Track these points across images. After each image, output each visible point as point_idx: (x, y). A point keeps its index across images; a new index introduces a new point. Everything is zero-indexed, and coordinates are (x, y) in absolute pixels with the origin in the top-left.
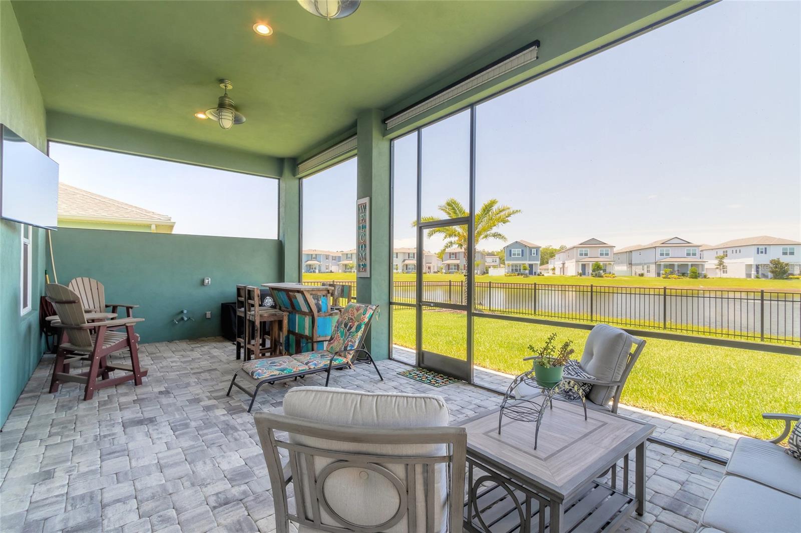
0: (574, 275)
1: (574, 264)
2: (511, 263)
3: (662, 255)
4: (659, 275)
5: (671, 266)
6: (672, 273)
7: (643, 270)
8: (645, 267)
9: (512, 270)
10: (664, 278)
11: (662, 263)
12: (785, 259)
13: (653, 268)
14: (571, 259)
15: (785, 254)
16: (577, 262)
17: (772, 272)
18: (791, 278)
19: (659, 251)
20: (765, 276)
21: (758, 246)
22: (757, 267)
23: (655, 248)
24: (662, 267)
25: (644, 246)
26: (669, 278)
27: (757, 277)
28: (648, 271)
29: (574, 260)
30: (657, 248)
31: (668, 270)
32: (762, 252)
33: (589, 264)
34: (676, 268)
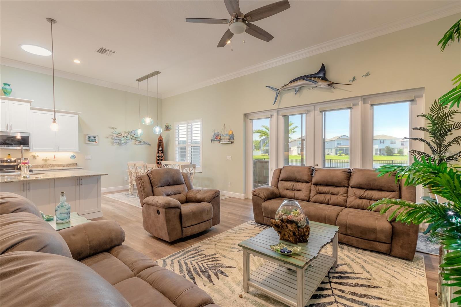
0: (296, 155)
1: (296, 149)
2: (265, 148)
3: (338, 144)
4: (336, 154)
5: (342, 150)
6: (343, 153)
7: (329, 151)
8: (330, 150)
9: (265, 152)
10: (339, 156)
11: (338, 148)
12: (392, 146)
13: (334, 150)
14: (294, 146)
15: (392, 143)
16: (298, 148)
17: (386, 152)
18: (394, 155)
19: (337, 142)
20: (383, 154)
21: (380, 140)
22: (380, 150)
23: (335, 140)
24: (338, 150)
25: (329, 139)
26: (341, 156)
27: (380, 155)
28: (331, 152)
29: (296, 147)
30: (336, 141)
31: (341, 152)
32: (382, 143)
34: (344, 151)
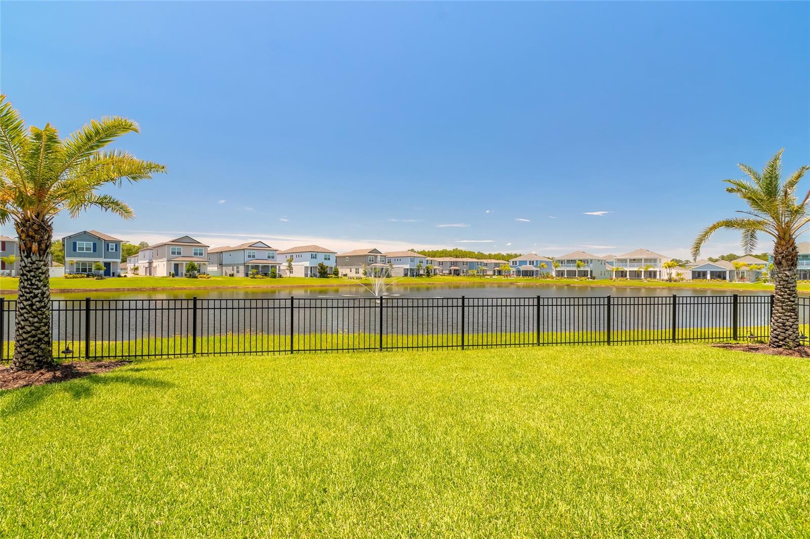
0: (165, 275)
1: (165, 263)
2: (75, 260)
3: (249, 256)
4: (247, 275)
5: (257, 267)
6: (257, 273)
7: (233, 270)
8: (235, 267)
9: (78, 269)
10: (251, 278)
11: (249, 264)
12: (326, 263)
13: (242, 268)
14: (162, 258)
15: (325, 259)
16: (168, 261)
17: (319, 273)
18: (329, 277)
19: (247, 253)
20: (315, 276)
21: (312, 253)
22: (311, 267)
23: (244, 250)
24: (250, 268)
25: (234, 248)
26: (255, 278)
27: (311, 276)
28: (238, 272)
29: (165, 259)
30: (245, 250)
31: (255, 271)
32: (314, 258)
33: (183, 263)
34: (260, 269)
